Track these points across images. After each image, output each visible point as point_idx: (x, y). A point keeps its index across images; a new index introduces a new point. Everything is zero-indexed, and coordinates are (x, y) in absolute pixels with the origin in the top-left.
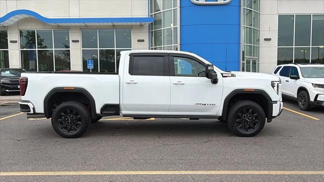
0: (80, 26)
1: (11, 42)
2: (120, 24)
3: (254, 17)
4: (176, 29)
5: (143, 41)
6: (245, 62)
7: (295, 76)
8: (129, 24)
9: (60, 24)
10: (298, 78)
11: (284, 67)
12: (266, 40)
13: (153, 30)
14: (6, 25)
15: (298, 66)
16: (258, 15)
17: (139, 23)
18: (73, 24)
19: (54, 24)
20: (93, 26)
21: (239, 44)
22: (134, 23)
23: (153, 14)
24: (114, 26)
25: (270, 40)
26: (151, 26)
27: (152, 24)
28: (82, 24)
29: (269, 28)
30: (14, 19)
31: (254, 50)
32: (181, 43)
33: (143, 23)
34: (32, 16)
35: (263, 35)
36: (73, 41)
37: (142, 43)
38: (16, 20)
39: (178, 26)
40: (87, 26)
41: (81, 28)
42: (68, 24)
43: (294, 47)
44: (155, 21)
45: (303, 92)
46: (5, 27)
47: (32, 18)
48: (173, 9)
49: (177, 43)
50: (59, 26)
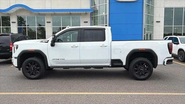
0: (51, 14)
1: (12, 22)
2: (74, 12)
3: (151, 9)
4: (106, 15)
5: (87, 22)
6: (146, 35)
7: (177, 43)
8: (79, 12)
9: (40, 13)
10: (178, 44)
11: (170, 37)
12: (157, 22)
13: (93, 16)
15: (178, 37)
16: (153, 8)
17: (85, 12)
18: (47, 12)
19: (36, 12)
20: (59, 14)
21: (142, 24)
22: (82, 12)
23: (93, 7)
24: (70, 14)
25: (159, 22)
26: (91, 14)
27: (92, 13)
28: (53, 13)
29: (159, 15)
30: (14, 10)
31: (150, 28)
32: (109, 23)
33: (87, 12)
34: (24, 8)
35: (156, 19)
36: (47, 22)
38: (15, 10)
39: (108, 14)
40: (55, 14)
41: (52, 15)
42: (45, 13)
43: (173, 26)
44: (94, 11)
45: (181, 51)
46: (9, 14)
47: (24, 9)
48: (105, 4)
49: (107, 24)
50: (39, 14)
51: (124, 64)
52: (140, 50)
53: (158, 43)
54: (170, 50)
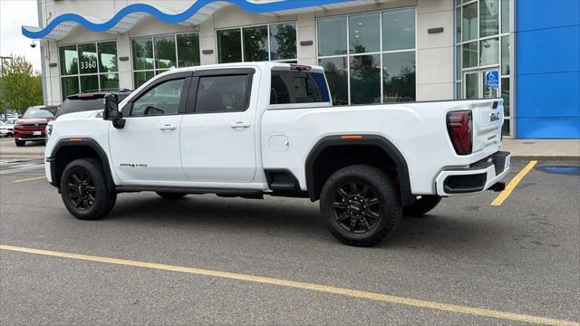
0: (315, 13)
1: (204, 52)
5: (441, 30)
9: (280, 13)
13: (462, 6)
14: (196, 23)
18: (302, 10)
20: (337, 10)
24: (378, 4)
28: (319, 8)
36: (302, 44)
37: (439, 35)
38: (211, 12)
40: (326, 11)
41: (316, 16)
46: (194, 26)
49: (508, 31)
50: (279, 17)
51: (303, 185)
52: (345, 139)
53: (409, 113)
54: (456, 139)
